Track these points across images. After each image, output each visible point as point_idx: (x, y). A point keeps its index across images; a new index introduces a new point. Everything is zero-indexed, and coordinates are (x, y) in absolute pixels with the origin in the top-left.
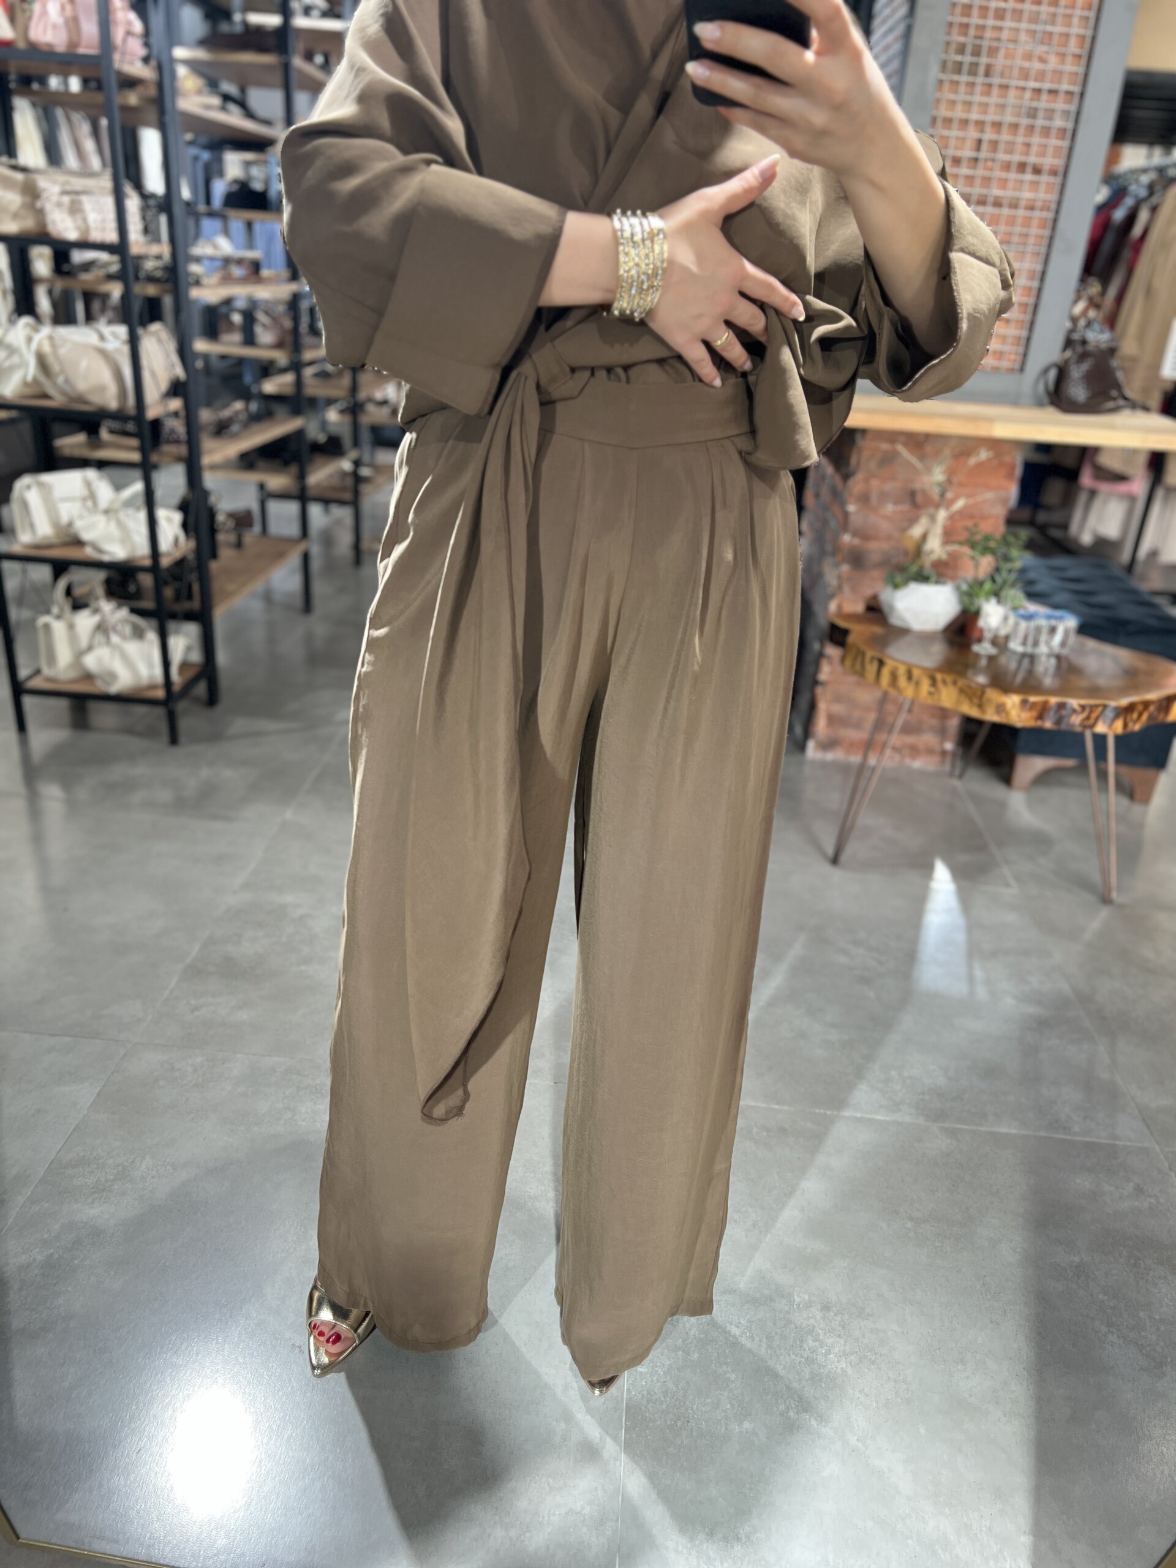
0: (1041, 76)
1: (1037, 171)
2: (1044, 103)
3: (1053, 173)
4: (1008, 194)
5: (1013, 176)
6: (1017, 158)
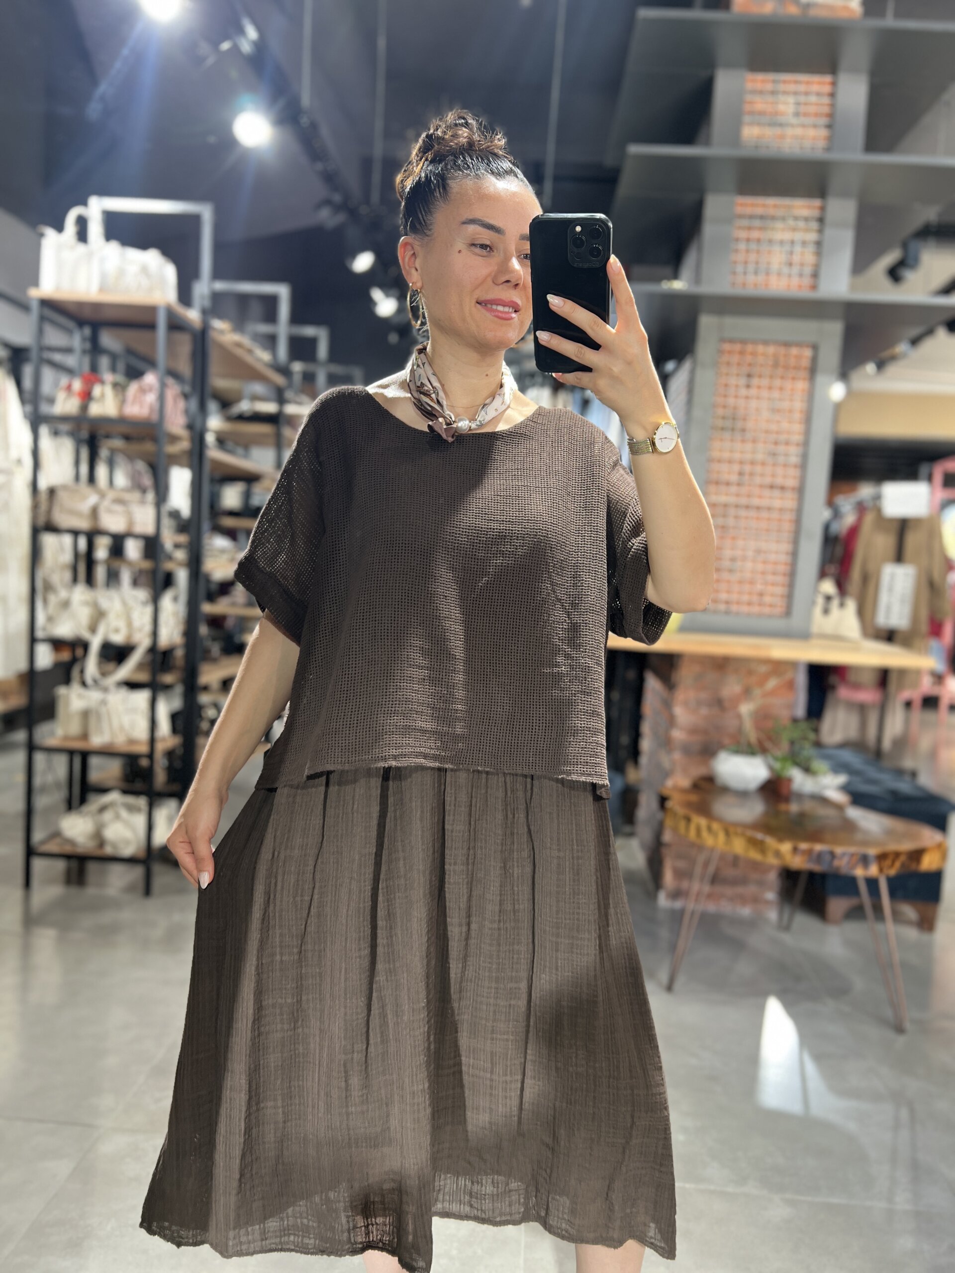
0: (777, 433)
1: (783, 488)
2: (781, 449)
3: (793, 489)
4: (765, 502)
5: (767, 493)
6: (768, 480)
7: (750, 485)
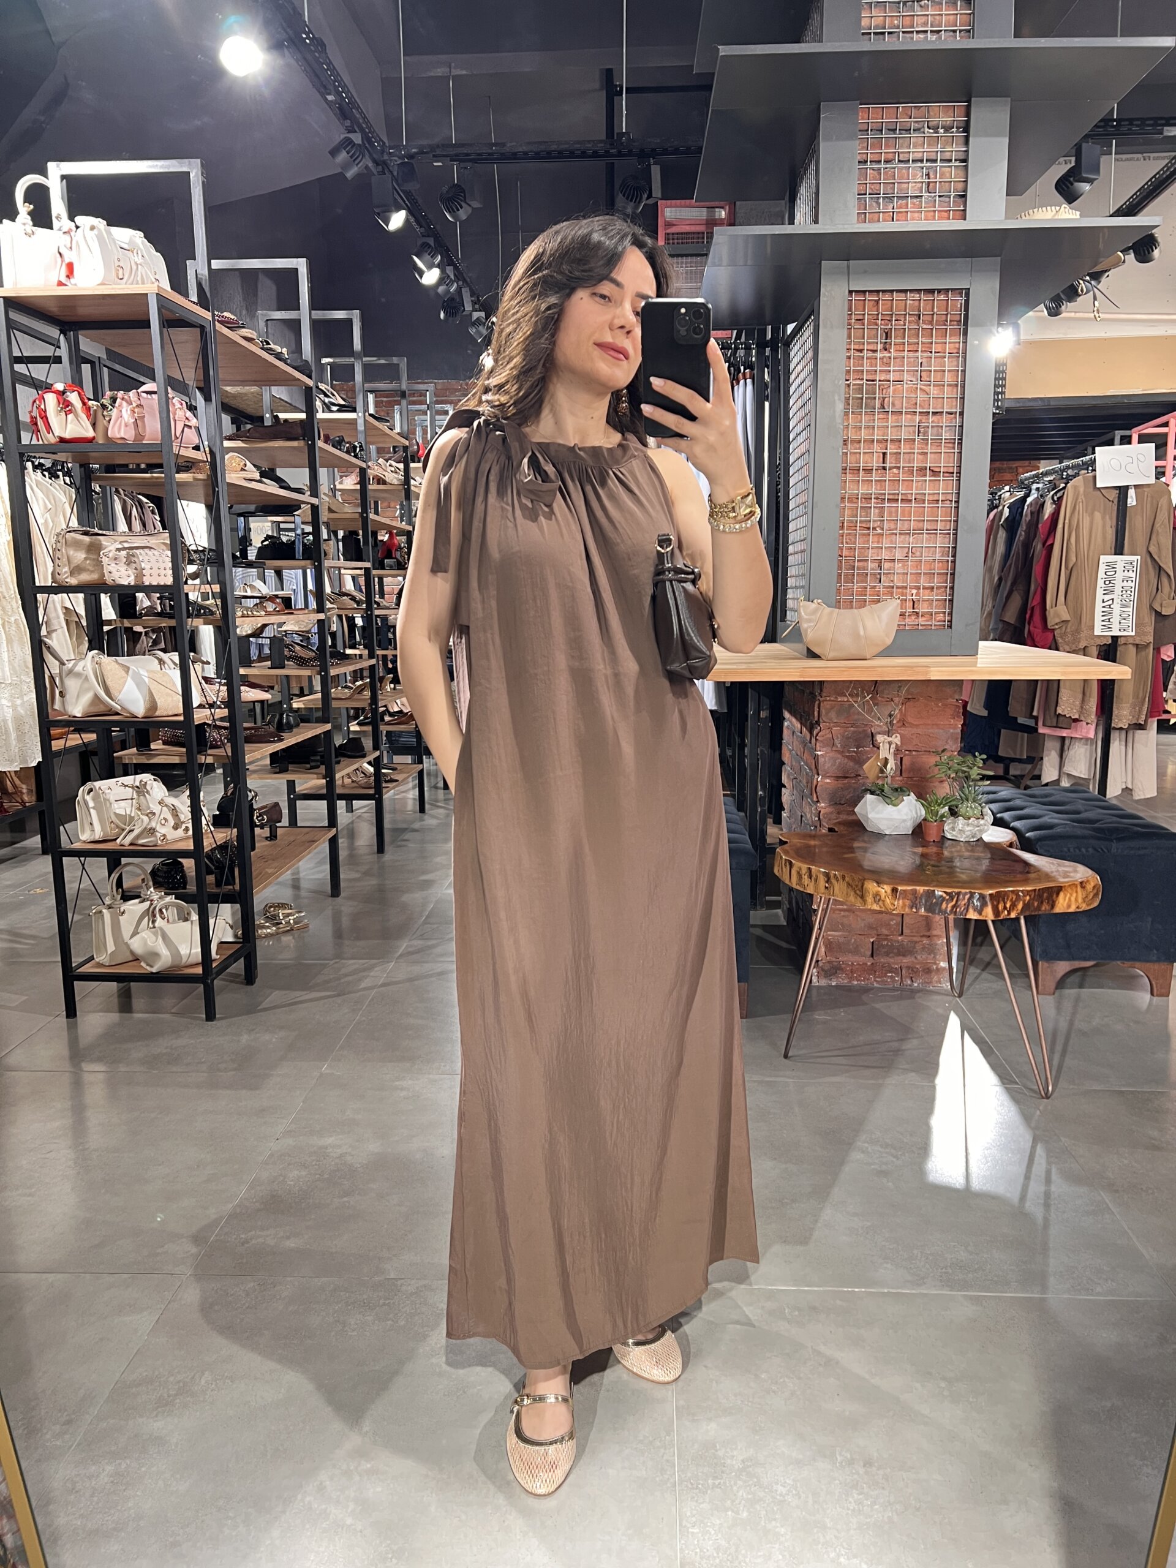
0: (925, 402)
1: (935, 473)
2: (931, 421)
4: (913, 490)
5: (916, 478)
6: (916, 463)
7: (895, 471)
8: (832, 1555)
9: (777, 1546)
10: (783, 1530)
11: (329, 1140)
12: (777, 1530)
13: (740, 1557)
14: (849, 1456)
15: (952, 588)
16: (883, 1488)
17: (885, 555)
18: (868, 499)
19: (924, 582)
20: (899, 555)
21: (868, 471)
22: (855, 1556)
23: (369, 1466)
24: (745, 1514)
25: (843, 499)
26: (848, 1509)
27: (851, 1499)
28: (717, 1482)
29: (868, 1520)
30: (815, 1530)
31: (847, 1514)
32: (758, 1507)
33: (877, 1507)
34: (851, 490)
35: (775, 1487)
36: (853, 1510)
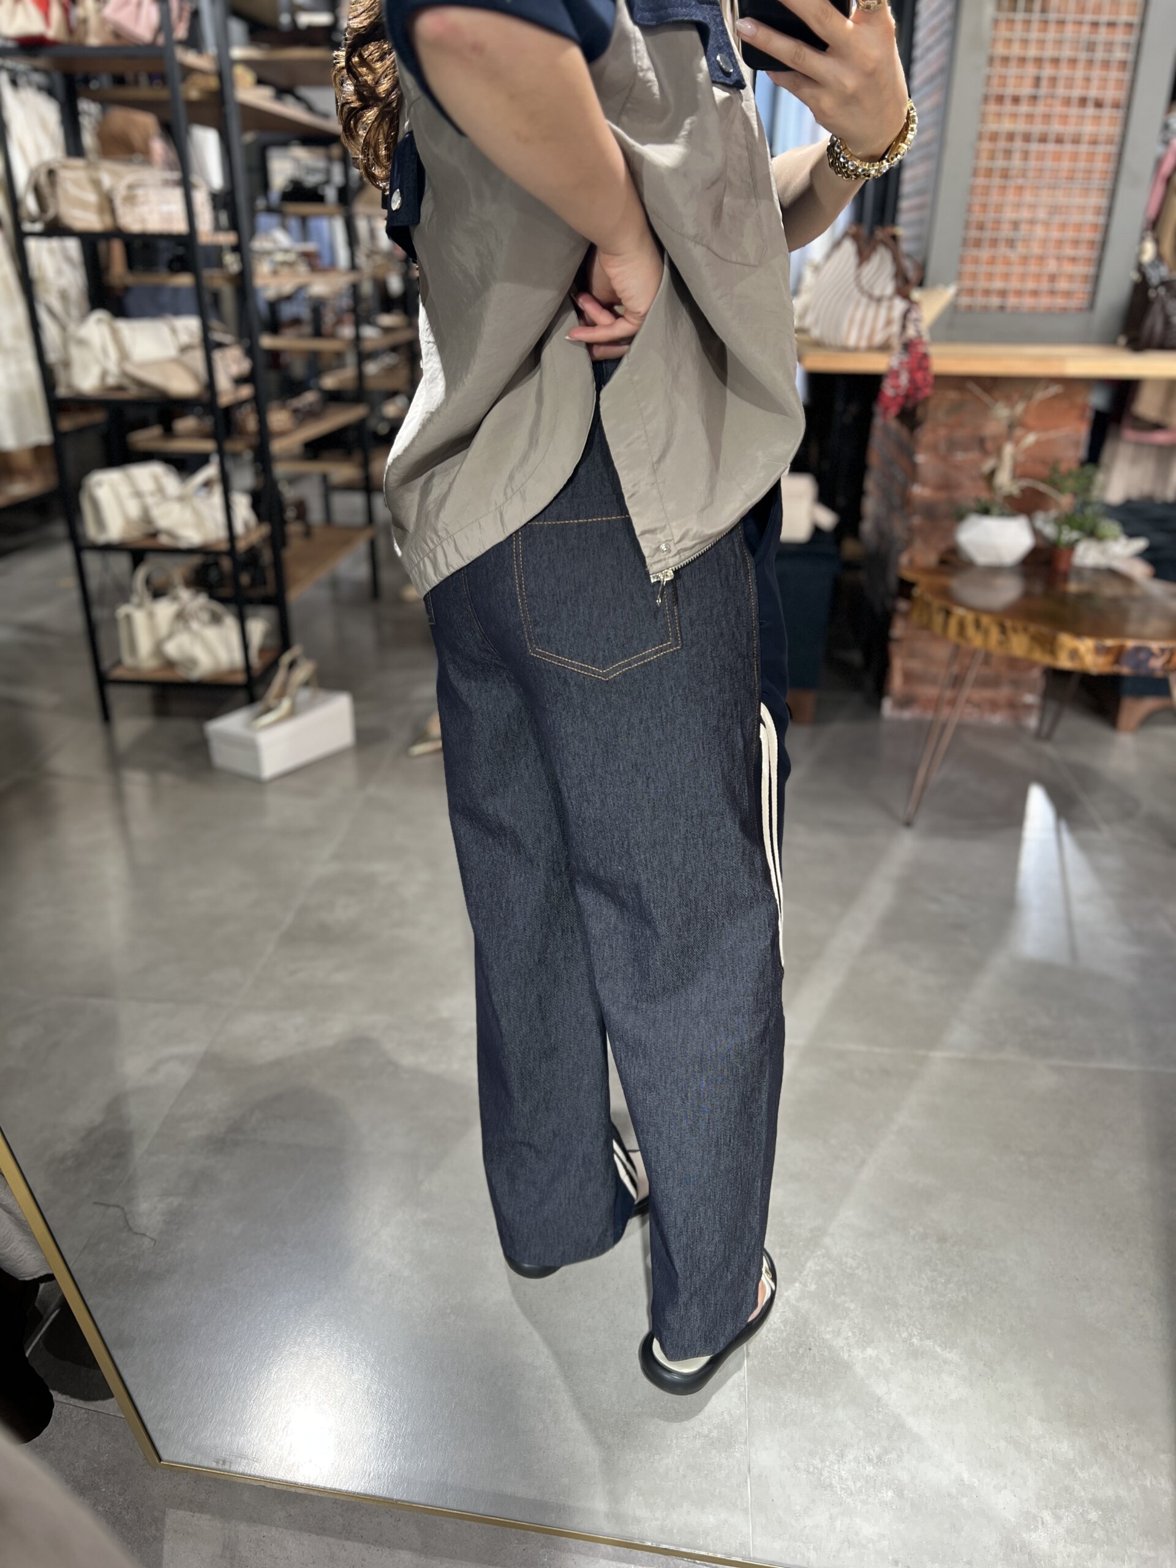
0: (1098, 8)
1: (1099, 104)
2: (1103, 34)
3: (1116, 105)
4: (1070, 129)
5: (1074, 111)
6: (1077, 93)
7: (1049, 101)
8: (905, 1335)
9: (846, 1322)
10: (852, 1306)
11: (378, 867)
12: (846, 1305)
13: (808, 1331)
14: (921, 1230)
15: (1100, 262)
16: (958, 1266)
17: (1025, 214)
18: (1011, 137)
19: (1068, 251)
20: (1042, 214)
21: (1016, 100)
22: (928, 1338)
23: (425, 1216)
24: (813, 1287)
25: (980, 137)
26: (921, 1286)
27: (924, 1276)
28: (784, 1251)
29: (942, 1299)
30: (886, 1307)
31: (920, 1291)
32: (826, 1279)
33: (951, 1285)
34: (992, 126)
35: (844, 1259)
36: (927, 1288)
